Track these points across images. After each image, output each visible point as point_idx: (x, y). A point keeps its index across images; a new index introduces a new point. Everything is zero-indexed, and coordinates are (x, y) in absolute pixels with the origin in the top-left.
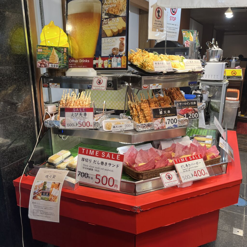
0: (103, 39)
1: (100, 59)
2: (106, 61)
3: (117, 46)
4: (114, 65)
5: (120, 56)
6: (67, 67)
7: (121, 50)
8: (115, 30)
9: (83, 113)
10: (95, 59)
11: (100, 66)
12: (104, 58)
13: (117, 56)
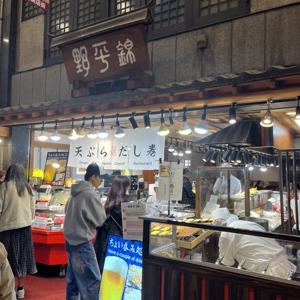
0: (57, 174)
1: (55, 182)
2: (57, 183)
3: (61, 177)
4: (59, 184)
5: (62, 181)
6: (40, 185)
7: (62, 179)
8: (61, 171)
9: (44, 203)
10: (53, 182)
11: (54, 185)
12: (56, 182)
13: (61, 181)
